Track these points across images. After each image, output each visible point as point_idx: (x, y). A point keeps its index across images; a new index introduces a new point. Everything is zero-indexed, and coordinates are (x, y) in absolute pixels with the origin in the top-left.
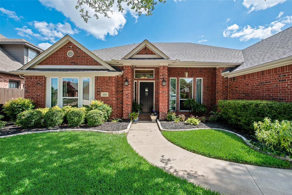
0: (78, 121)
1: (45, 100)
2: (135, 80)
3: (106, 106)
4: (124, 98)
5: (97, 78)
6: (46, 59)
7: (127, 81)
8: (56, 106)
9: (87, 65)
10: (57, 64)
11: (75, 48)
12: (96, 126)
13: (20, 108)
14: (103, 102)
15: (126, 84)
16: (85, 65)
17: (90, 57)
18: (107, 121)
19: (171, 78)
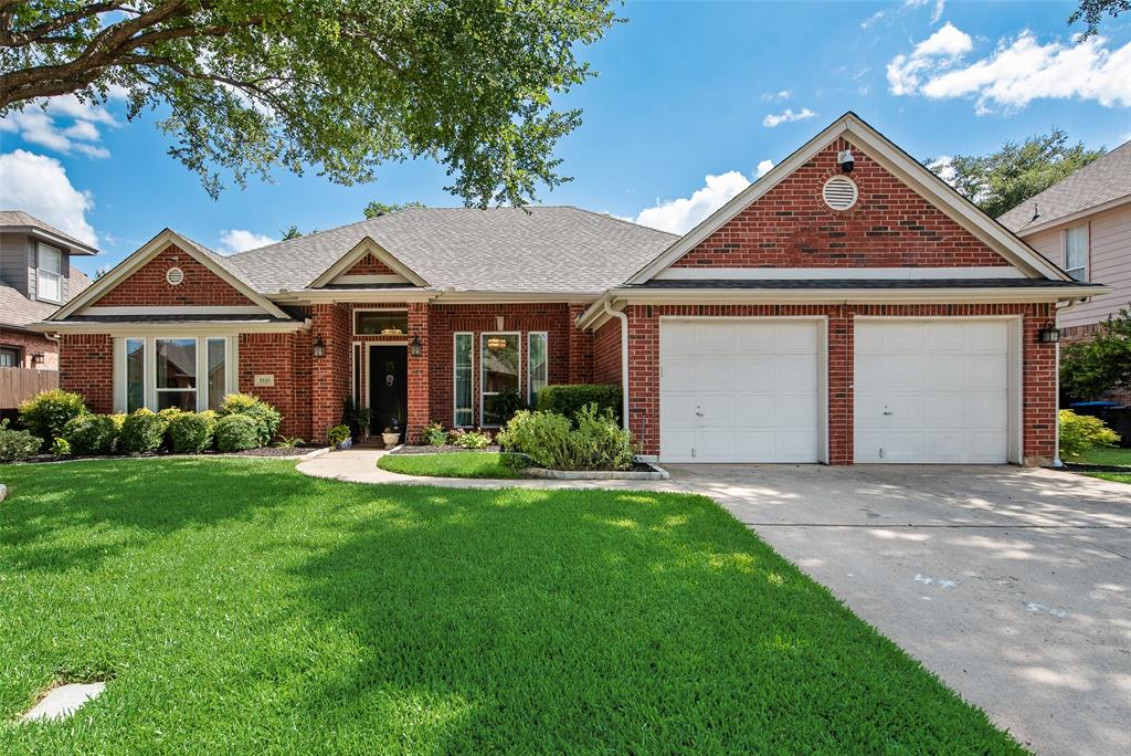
0: (198, 440)
1: (111, 397)
2: (355, 339)
3: (264, 407)
4: (315, 388)
5: (244, 339)
6: (114, 290)
7: (321, 344)
8: (145, 409)
9: (218, 304)
10: (142, 304)
11: (187, 262)
12: (238, 451)
13: (59, 412)
14: (257, 398)
15: (318, 352)
16: (212, 304)
17: (225, 282)
18: (268, 445)
19: (456, 334)
